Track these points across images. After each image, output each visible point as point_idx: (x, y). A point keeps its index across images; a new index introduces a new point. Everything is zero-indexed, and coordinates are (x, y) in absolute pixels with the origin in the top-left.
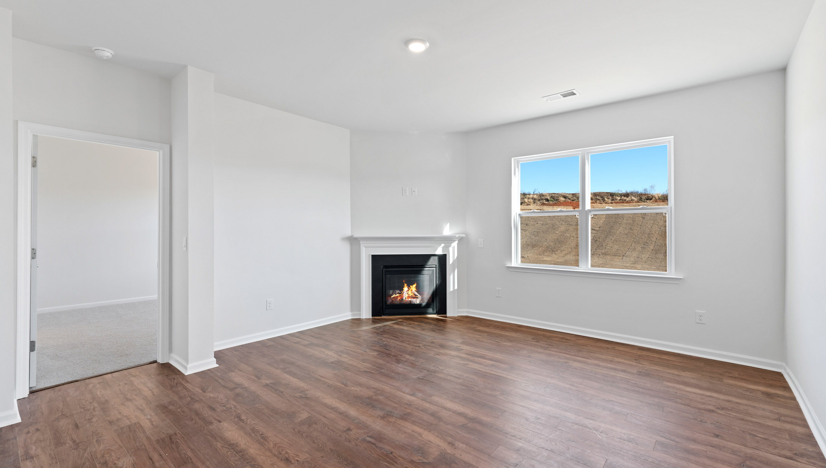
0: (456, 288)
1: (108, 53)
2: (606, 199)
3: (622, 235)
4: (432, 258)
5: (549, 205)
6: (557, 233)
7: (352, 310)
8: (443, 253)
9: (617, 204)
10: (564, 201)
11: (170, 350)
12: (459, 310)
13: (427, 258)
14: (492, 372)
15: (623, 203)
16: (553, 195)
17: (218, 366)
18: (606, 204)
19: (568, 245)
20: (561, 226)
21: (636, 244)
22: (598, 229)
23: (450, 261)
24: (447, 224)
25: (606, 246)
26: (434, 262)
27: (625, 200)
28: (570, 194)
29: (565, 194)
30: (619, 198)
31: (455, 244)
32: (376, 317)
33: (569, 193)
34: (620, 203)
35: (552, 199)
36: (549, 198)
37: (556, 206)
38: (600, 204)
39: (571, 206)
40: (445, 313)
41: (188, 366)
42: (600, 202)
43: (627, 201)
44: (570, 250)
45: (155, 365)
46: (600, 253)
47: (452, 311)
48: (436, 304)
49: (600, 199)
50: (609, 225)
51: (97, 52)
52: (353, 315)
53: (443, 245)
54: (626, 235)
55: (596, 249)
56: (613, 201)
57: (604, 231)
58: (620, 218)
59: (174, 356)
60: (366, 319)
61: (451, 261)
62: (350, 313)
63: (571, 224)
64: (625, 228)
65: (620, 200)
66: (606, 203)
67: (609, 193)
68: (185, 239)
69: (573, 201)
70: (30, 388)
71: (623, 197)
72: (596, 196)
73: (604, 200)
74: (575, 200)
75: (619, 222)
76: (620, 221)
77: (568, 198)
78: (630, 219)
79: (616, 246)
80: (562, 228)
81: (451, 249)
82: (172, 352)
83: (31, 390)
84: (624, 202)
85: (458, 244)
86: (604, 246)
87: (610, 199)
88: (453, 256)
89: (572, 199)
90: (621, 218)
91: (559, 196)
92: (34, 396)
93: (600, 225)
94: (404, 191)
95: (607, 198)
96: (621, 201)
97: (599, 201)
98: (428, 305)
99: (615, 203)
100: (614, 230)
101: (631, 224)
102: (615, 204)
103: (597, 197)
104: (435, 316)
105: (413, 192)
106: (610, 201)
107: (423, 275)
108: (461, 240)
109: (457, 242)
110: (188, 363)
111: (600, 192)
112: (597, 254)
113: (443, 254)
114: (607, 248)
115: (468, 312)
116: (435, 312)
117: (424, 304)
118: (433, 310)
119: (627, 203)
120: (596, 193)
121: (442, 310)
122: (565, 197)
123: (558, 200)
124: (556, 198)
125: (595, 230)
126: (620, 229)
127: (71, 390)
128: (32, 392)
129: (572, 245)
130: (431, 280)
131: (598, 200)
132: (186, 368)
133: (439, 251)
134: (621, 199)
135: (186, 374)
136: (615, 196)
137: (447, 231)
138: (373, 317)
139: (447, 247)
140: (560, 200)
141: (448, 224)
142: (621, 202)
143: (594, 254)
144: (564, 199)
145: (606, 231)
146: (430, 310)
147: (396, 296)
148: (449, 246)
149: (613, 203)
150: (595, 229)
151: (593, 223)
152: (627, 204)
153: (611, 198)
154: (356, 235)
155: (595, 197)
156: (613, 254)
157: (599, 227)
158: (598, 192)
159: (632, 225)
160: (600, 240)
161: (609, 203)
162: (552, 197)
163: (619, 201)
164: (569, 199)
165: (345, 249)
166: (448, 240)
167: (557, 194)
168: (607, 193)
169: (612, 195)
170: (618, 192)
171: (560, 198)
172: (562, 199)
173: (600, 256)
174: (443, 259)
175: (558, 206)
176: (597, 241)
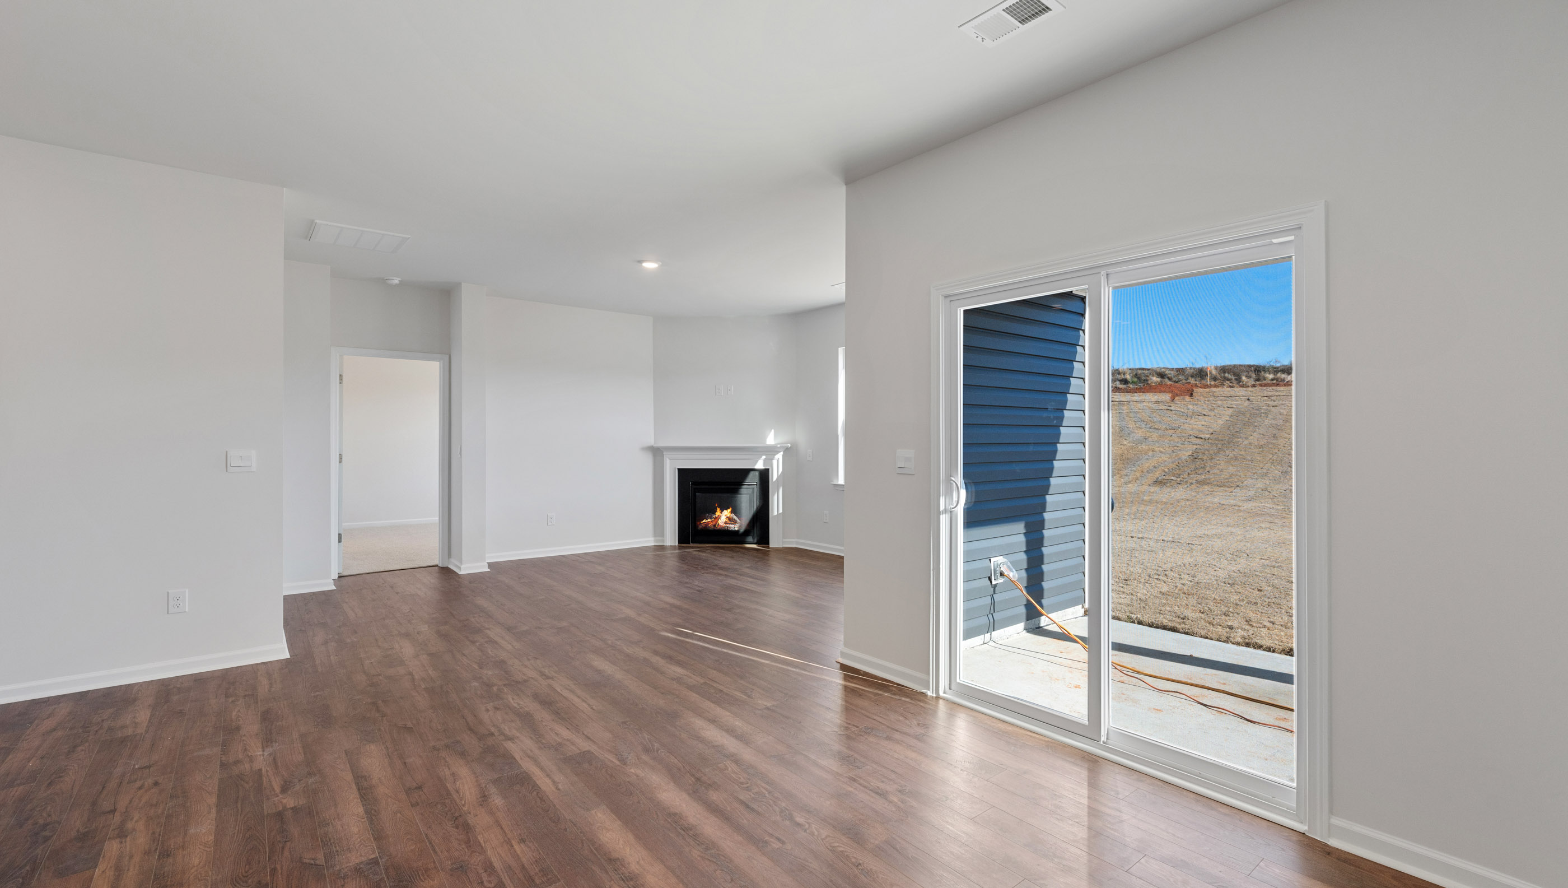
0: (781, 511)
1: (396, 281)
2: (1244, 378)
3: (1252, 447)
4: (752, 474)
5: (1127, 392)
6: (1125, 443)
7: (655, 535)
8: (764, 466)
9: (1264, 388)
10: (1159, 384)
11: (450, 555)
12: (784, 540)
13: (745, 472)
14: (744, 586)
15: (1278, 385)
16: (1140, 372)
17: (489, 570)
18: (1241, 389)
19: (1139, 465)
20: (1136, 431)
21: (1274, 466)
22: (1208, 436)
23: (774, 476)
24: (771, 431)
25: (1211, 467)
26: (753, 479)
27: (1283, 380)
28: (1172, 369)
29: (1163, 369)
30: (1271, 376)
31: (779, 456)
32: (683, 545)
33: (1170, 367)
34: (1270, 386)
35: (1136, 380)
36: (1128, 377)
37: (1140, 392)
38: (1229, 389)
39: (1169, 392)
40: (768, 543)
41: (462, 567)
42: (1230, 384)
43: (1287, 382)
44: (1138, 475)
45: (436, 567)
46: (1194, 481)
47: (776, 540)
48: (756, 531)
49: (1231, 379)
50: (1232, 428)
51: (388, 281)
52: (656, 541)
53: (764, 457)
54: (1260, 448)
55: (1189, 474)
56: (1257, 383)
57: (1218, 440)
58: (1261, 416)
59: (452, 560)
60: (671, 546)
61: (775, 478)
62: (652, 539)
63: (1157, 427)
64: (1263, 435)
65: (1272, 380)
66: (1243, 387)
67: (1253, 366)
68: (460, 447)
69: (1177, 382)
70: (339, 574)
71: (1279, 375)
72: (1225, 372)
73: (1239, 380)
74: (1179, 381)
75: (1256, 424)
76: (1258, 421)
77: (1168, 378)
78: (1280, 417)
79: (1231, 468)
80: (1139, 434)
81: (775, 462)
82: (451, 557)
83: (340, 575)
84: (1280, 383)
85: (783, 455)
86: (1208, 468)
87: (1252, 379)
88: (778, 471)
89: (1174, 379)
90: (1263, 415)
91: (1150, 374)
92: (340, 579)
93: (1215, 429)
94: (717, 390)
95: (1246, 376)
96: (1275, 382)
97: (1228, 382)
98: (747, 532)
99: (1261, 385)
100: (1238, 438)
101: (1280, 428)
102: (1261, 388)
103: (1227, 375)
104: (754, 546)
105: (729, 391)
106: (1251, 382)
107: (740, 494)
108: (787, 451)
109: (782, 453)
110: (462, 564)
111: (1235, 365)
112: (1187, 482)
113: (764, 468)
114: (1212, 472)
115: (797, 543)
116: (756, 541)
117: (742, 530)
118: (754, 539)
119: (1285, 385)
120: (1227, 366)
121: (764, 539)
122: (1162, 375)
123: (1147, 380)
124: (1144, 378)
125: (1201, 438)
126: (1252, 437)
127: (368, 577)
128: (339, 577)
129: (1147, 465)
130: (751, 501)
131: (1228, 380)
132: (460, 568)
133: (760, 465)
134: (1276, 377)
135: (460, 573)
136: (1263, 373)
137: (771, 440)
138: (680, 545)
139: (769, 460)
140: (1149, 382)
141: (773, 430)
142: (1274, 384)
143: (1182, 482)
144: (1159, 379)
145: (1222, 441)
146: (750, 539)
147: (707, 521)
148: (773, 459)
149: (1255, 387)
150: (1202, 436)
151: (1202, 425)
152: (1284, 387)
153: (1254, 375)
154: (661, 444)
155: (1222, 375)
156: (1219, 483)
157: (1211, 432)
158: (1230, 366)
159: (1279, 430)
160: (1205, 457)
161: (1248, 387)
162: (1136, 375)
163: (1269, 382)
164: (1170, 379)
165: (647, 462)
166: (771, 451)
167: (1148, 370)
168: (1250, 366)
169: (1258, 370)
170: (1272, 364)
171: (1151, 377)
172: (1155, 379)
173: (1192, 485)
174: (764, 476)
175: (1143, 392)
176: (1197, 460)
